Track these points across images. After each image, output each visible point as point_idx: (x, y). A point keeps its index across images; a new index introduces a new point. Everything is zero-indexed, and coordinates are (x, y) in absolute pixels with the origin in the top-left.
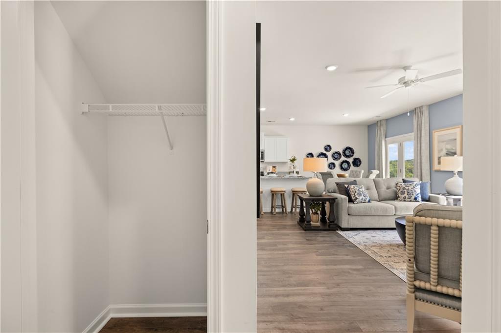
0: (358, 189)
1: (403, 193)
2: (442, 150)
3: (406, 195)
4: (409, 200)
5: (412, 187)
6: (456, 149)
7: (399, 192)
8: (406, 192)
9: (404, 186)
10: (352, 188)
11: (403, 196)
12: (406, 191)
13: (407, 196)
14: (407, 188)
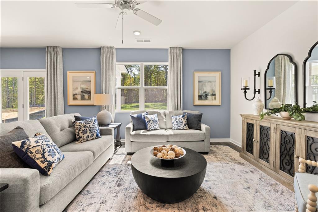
0: (45, 143)
1: (85, 132)
2: (77, 88)
3: (88, 133)
4: (92, 138)
5: (92, 123)
6: (90, 89)
7: (81, 131)
8: (88, 131)
9: (85, 124)
10: (35, 144)
11: (85, 136)
12: (88, 129)
13: (90, 135)
14: (88, 125)
